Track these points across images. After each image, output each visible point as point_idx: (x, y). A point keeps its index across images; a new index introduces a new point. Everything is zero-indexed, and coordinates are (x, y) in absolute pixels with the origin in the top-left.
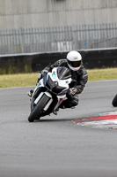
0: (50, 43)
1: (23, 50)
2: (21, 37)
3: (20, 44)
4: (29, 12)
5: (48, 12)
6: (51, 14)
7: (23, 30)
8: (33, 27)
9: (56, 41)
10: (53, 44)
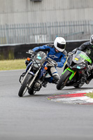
0: (29, 36)
1: (7, 41)
2: (6, 31)
3: (5, 37)
4: (12, 12)
5: (27, 12)
6: (29, 13)
7: (7, 25)
8: (16, 23)
9: (34, 35)
10: (31, 37)
